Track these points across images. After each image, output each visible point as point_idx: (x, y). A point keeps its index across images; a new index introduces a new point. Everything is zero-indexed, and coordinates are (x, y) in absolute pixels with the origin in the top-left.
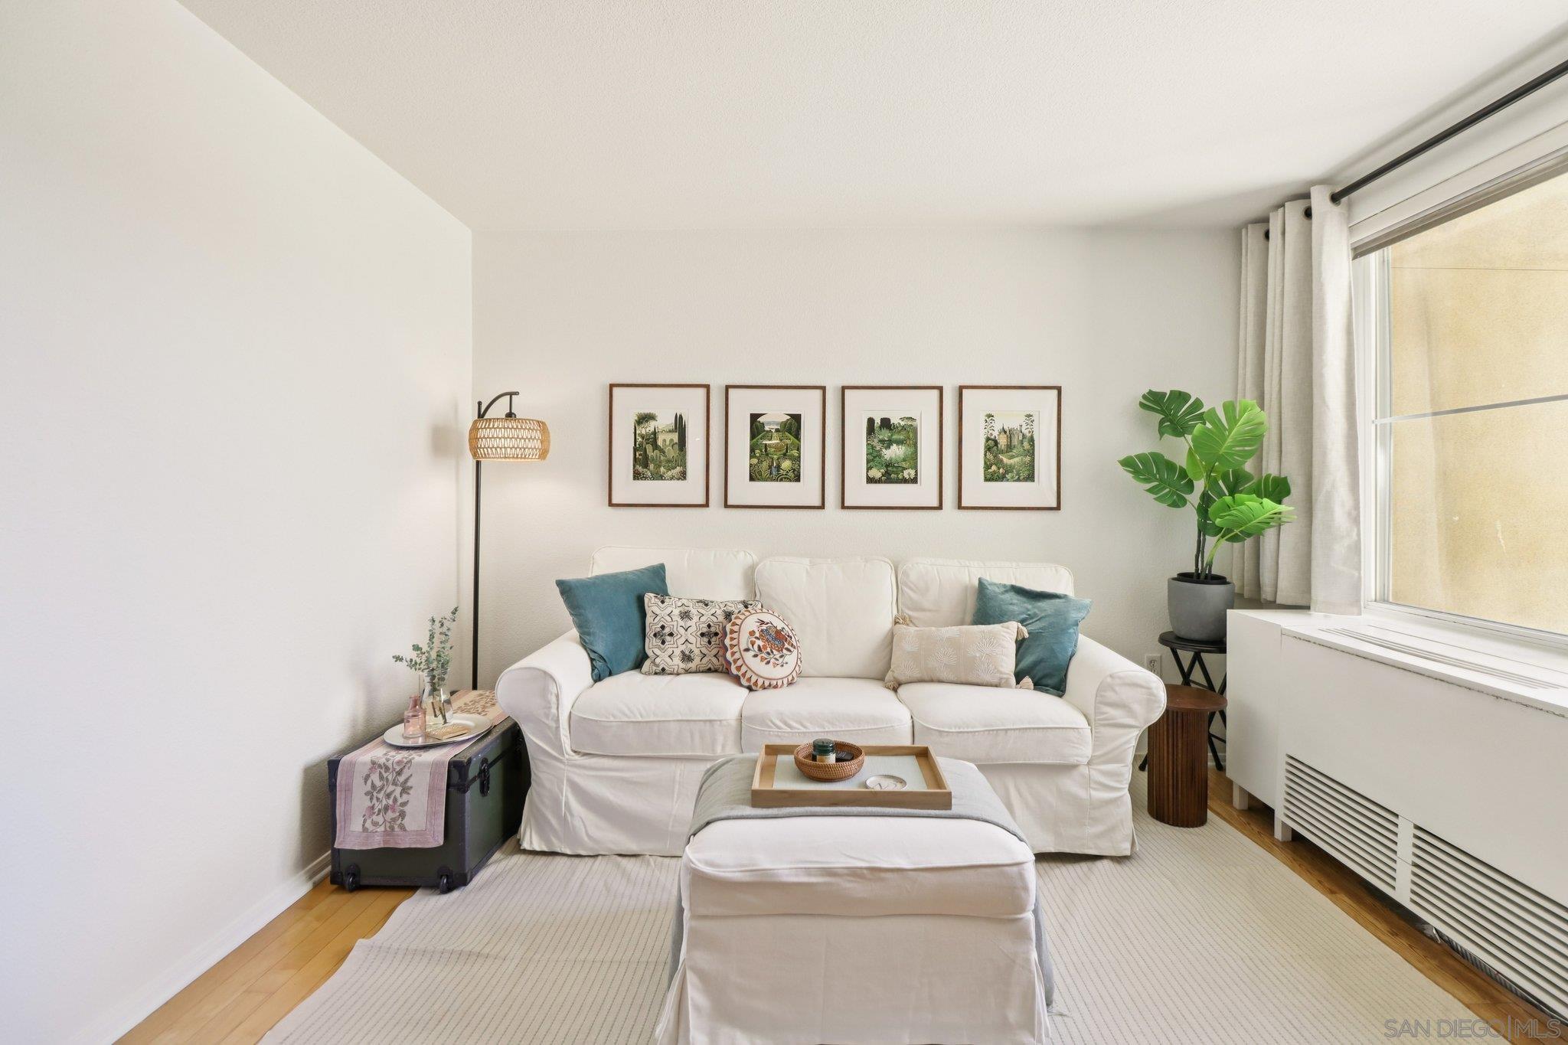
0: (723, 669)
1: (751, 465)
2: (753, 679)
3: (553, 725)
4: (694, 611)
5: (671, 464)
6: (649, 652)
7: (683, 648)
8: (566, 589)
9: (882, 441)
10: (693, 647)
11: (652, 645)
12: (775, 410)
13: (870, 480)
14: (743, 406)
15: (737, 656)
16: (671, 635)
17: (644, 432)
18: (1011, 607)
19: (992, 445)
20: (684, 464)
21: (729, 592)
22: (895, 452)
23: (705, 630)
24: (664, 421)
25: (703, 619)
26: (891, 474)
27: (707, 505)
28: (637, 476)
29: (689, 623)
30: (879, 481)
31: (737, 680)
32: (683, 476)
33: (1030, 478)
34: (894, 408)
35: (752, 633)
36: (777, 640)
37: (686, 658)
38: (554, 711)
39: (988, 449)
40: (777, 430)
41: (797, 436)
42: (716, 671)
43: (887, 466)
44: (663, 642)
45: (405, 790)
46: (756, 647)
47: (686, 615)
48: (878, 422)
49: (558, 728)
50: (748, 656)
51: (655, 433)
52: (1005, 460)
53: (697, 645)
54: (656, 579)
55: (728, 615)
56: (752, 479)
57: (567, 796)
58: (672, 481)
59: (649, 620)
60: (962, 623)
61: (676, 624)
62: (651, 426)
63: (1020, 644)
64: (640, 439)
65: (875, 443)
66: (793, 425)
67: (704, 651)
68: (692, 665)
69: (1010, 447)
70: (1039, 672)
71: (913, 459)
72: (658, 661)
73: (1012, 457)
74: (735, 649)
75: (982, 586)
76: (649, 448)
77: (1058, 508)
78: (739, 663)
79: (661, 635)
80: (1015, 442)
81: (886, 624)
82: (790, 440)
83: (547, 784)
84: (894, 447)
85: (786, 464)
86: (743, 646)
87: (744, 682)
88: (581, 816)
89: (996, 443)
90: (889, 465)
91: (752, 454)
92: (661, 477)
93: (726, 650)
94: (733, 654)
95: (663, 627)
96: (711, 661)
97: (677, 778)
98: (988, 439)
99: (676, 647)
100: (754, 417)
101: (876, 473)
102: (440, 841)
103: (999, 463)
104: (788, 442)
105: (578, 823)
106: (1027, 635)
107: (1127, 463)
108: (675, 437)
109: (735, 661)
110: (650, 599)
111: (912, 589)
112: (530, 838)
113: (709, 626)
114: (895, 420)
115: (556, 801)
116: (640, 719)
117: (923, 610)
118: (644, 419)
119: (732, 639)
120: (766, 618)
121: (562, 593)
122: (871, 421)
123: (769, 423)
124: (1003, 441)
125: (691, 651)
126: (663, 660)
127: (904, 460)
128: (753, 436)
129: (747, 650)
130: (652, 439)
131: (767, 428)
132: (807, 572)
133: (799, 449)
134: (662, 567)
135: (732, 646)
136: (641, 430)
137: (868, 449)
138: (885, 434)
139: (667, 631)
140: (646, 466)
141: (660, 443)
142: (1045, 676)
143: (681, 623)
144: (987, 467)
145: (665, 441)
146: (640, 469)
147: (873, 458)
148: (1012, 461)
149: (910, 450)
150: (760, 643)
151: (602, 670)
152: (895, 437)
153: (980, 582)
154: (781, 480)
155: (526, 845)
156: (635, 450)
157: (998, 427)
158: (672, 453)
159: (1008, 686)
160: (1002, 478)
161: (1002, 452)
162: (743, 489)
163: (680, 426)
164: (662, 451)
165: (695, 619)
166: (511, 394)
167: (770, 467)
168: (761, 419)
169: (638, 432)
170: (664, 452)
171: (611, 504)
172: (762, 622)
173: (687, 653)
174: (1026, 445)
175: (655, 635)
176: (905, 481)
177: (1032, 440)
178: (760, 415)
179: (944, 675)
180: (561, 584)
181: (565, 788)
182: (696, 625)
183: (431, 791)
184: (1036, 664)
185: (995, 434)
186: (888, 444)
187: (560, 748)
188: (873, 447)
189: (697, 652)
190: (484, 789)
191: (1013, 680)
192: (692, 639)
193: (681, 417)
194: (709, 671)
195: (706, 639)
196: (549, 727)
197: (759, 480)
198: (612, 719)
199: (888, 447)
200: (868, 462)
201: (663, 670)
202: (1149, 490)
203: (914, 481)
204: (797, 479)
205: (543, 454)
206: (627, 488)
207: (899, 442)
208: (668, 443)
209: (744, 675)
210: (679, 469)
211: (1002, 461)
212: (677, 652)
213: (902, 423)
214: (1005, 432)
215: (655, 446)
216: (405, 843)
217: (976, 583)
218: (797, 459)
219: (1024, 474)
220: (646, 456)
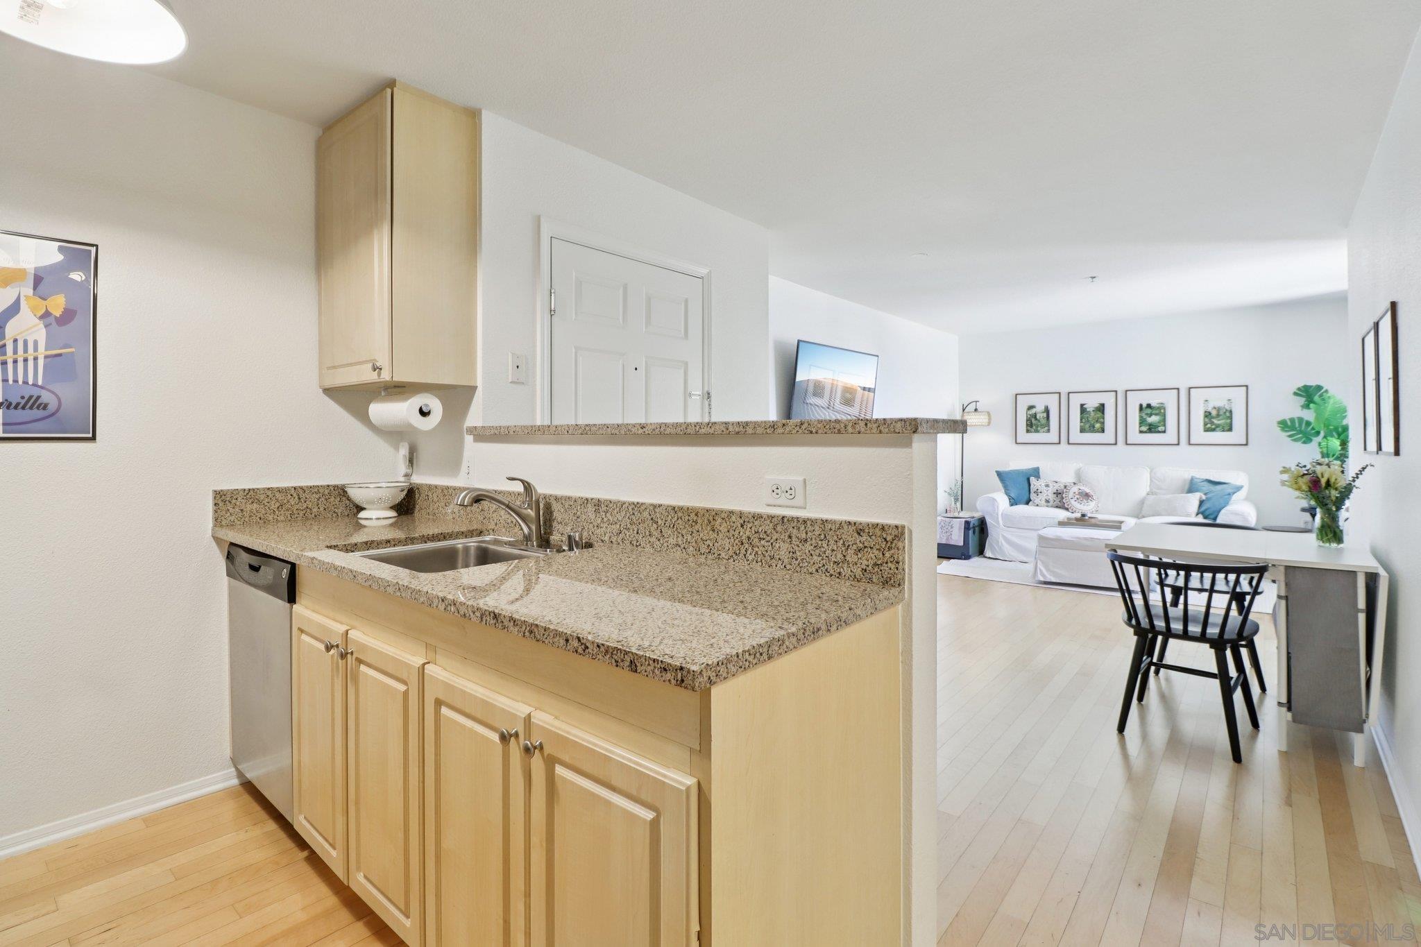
0: (1061, 505)
1: (1080, 426)
2: (1074, 509)
4: (1051, 484)
5: (1043, 426)
6: (1032, 498)
7: (1045, 497)
8: (999, 474)
9: (1147, 414)
11: (1033, 496)
12: (1092, 402)
13: (1141, 432)
14: (1076, 401)
15: (1068, 501)
16: (1041, 492)
18: (1203, 488)
19: (1208, 415)
20: (1049, 426)
21: (1067, 478)
22: (1154, 419)
23: (1055, 491)
24: (1040, 408)
25: (1055, 487)
26: (1152, 429)
27: (1059, 443)
28: (1028, 431)
29: (1049, 489)
30: (1145, 432)
31: (1067, 509)
32: (1049, 431)
33: (1230, 429)
34: (1154, 399)
35: (1075, 493)
36: (1085, 495)
37: (1047, 501)
38: (996, 511)
39: (1206, 416)
40: (1093, 411)
41: (1103, 413)
42: (1060, 508)
44: (1038, 495)
45: (952, 527)
46: (1076, 497)
47: (1047, 486)
48: (1144, 405)
49: (998, 518)
50: (1071, 501)
51: (1036, 413)
52: (1215, 421)
53: (1051, 497)
54: (1036, 473)
55: (1065, 487)
56: (1081, 432)
57: (1001, 540)
58: (1044, 433)
59: (1032, 486)
60: (1182, 493)
61: (1043, 488)
62: (1033, 411)
63: (1201, 503)
64: (1029, 416)
65: (1143, 415)
66: (1101, 408)
67: (1055, 499)
68: (1049, 504)
69: (1218, 415)
70: (1207, 513)
71: (1163, 422)
72: (1035, 501)
73: (1219, 420)
75: (1192, 479)
76: (1033, 419)
77: (1247, 444)
78: (1068, 503)
79: (1036, 492)
80: (1221, 413)
81: (1143, 494)
82: (1099, 414)
83: (994, 536)
84: (1153, 416)
85: (1098, 426)
86: (1071, 498)
87: (1070, 510)
88: (1006, 547)
89: (1210, 413)
90: (1150, 425)
91: (1081, 421)
92: (1038, 432)
93: (1063, 499)
94: (1066, 500)
95: (1038, 489)
96: (1057, 502)
98: (1206, 412)
99: (1043, 497)
100: (1082, 406)
101: (1144, 429)
102: (961, 543)
103: (1212, 423)
106: (1207, 497)
108: (1045, 415)
110: (1032, 479)
111: (1158, 480)
112: (988, 553)
113: (1057, 490)
114: (1154, 404)
116: (1027, 516)
117: (1162, 489)
118: (1031, 408)
119: (1066, 495)
120: (1082, 488)
121: (998, 475)
122: (1141, 405)
123: (1089, 408)
124: (1214, 413)
125: (1049, 499)
126: (1037, 501)
127: (1159, 422)
128: (1082, 413)
130: (1035, 416)
131: (1088, 410)
132: (1105, 472)
133: (1104, 418)
134: (1038, 468)
135: (1066, 497)
136: (1030, 412)
137: (1139, 418)
138: (1149, 411)
139: (1039, 491)
140: (1032, 427)
141: (1038, 417)
142: (1209, 515)
143: (1045, 488)
144: (1205, 424)
147: (1142, 422)
148: (1219, 422)
149: (1162, 418)
150: (1078, 496)
151: (1014, 502)
152: (1154, 412)
153: (1193, 476)
154: (1095, 432)
155: (987, 555)
156: (1027, 421)
157: (1211, 406)
158: (1044, 421)
160: (1213, 430)
161: (1213, 418)
162: (1077, 436)
163: (1047, 411)
164: (1039, 421)
165: (1051, 487)
166: (976, 402)
167: (1090, 426)
169: (1028, 413)
171: (1016, 443)
172: (1080, 490)
173: (1047, 499)
174: (1228, 414)
175: (1034, 492)
176: (1159, 432)
177: (1231, 412)
178: (1084, 405)
180: (996, 471)
181: (1001, 536)
182: (1052, 489)
183: (960, 528)
184: (1206, 510)
185: (1210, 409)
186: (1150, 415)
187: (998, 523)
188: (1142, 417)
189: (1051, 499)
190: (974, 533)
192: (1049, 494)
193: (1047, 406)
194: (1057, 507)
195: (1055, 495)
196: (995, 519)
197: (1084, 432)
198: (1017, 515)
199: (1150, 417)
200: (1140, 423)
201: (1038, 505)
202: (1290, 436)
203: (1164, 432)
204: (1103, 431)
205: (989, 423)
206: (1023, 436)
207: (1156, 414)
208: (1041, 417)
209: (1070, 508)
210: (1046, 428)
211: (1213, 422)
212: (1044, 499)
213: (1158, 406)
214: (1216, 408)
215: (1036, 419)
216: (952, 543)
217: (1190, 477)
218: (1103, 423)
219: (1227, 428)
220: (1032, 423)
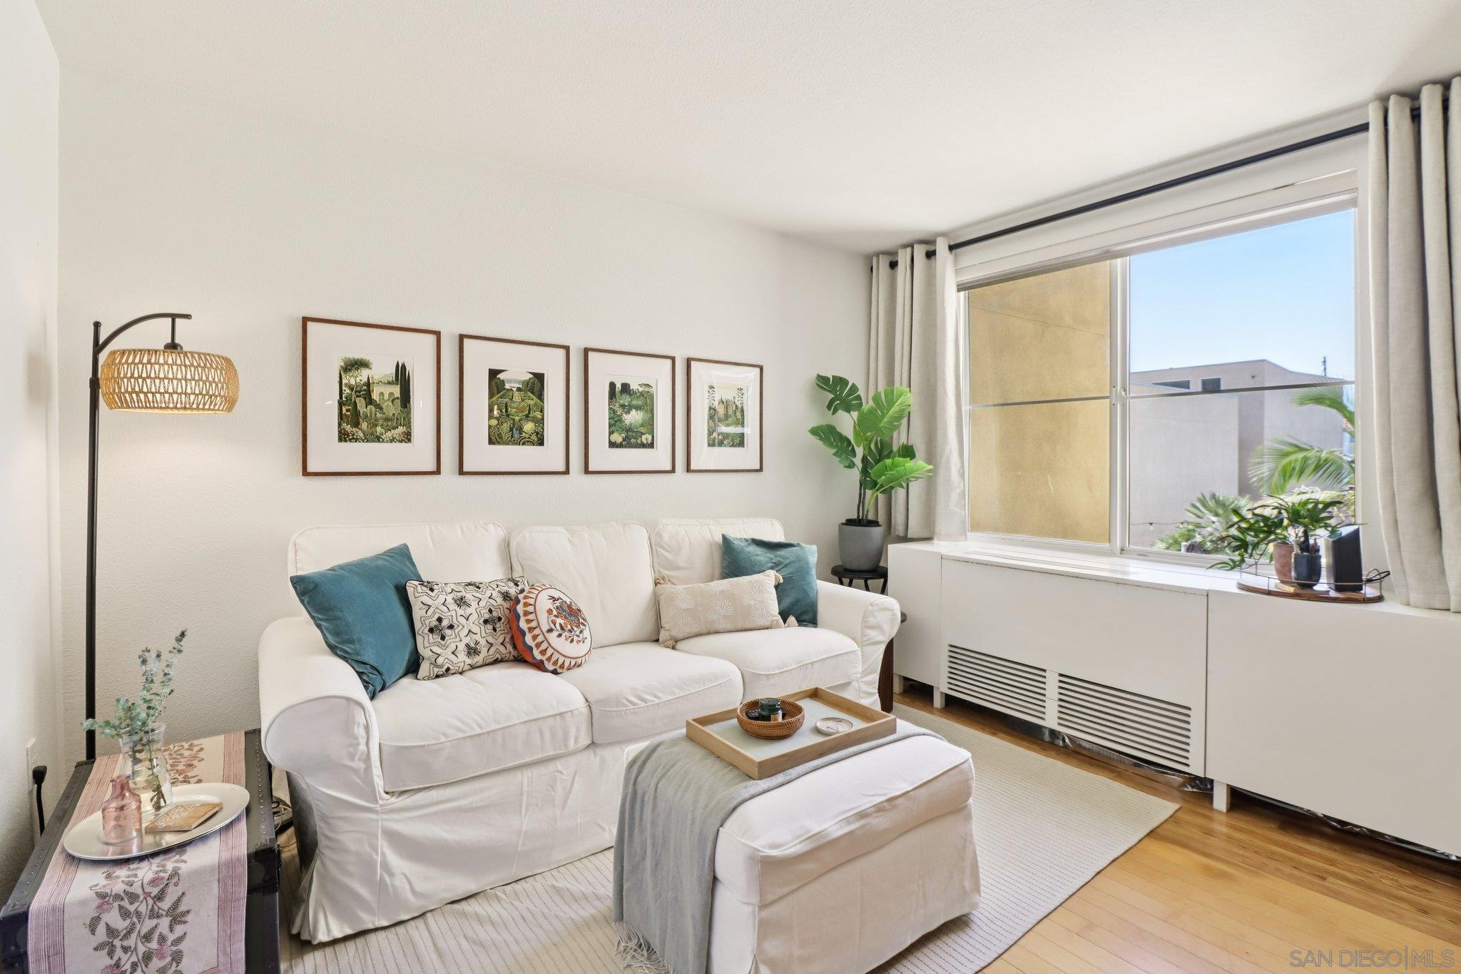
0: (522, 657)
1: (490, 427)
2: (560, 662)
3: (362, 766)
4: (469, 597)
5: (390, 423)
6: (425, 652)
7: (466, 640)
9: (623, 406)
10: (478, 637)
11: (427, 645)
12: (517, 367)
13: (613, 445)
14: (480, 359)
15: (540, 639)
16: (451, 627)
17: (352, 382)
18: (763, 559)
19: (713, 414)
20: (408, 424)
22: (633, 418)
23: (487, 616)
24: (381, 370)
25: (482, 604)
26: (631, 439)
27: (438, 472)
28: (343, 436)
29: (469, 611)
30: (620, 446)
31: (539, 666)
32: (407, 437)
33: (741, 444)
34: (633, 373)
35: (550, 612)
36: (570, 615)
37: (472, 651)
38: (363, 747)
39: (710, 417)
40: (519, 389)
41: (540, 396)
42: (511, 660)
43: (627, 431)
44: (443, 638)
46: (558, 626)
47: (461, 602)
48: (619, 386)
50: (552, 637)
51: (368, 384)
52: (722, 428)
53: (482, 635)
55: (512, 598)
56: (491, 442)
57: (384, 852)
58: (393, 444)
59: (418, 613)
61: (452, 613)
62: (362, 376)
63: (778, 589)
64: (348, 391)
65: (616, 407)
66: (536, 384)
67: (491, 640)
68: (478, 659)
69: (727, 416)
70: (798, 610)
71: (650, 424)
72: (440, 661)
73: (727, 426)
74: (537, 632)
75: (725, 541)
76: (361, 403)
77: (761, 470)
78: (544, 646)
79: (437, 630)
80: (730, 412)
81: (651, 586)
82: (533, 400)
83: (353, 846)
84: (633, 412)
85: (528, 427)
86: (545, 628)
87: (550, 667)
89: (716, 412)
90: (629, 429)
91: (490, 415)
92: (378, 439)
93: (523, 634)
94: (535, 637)
95: (440, 620)
96: (499, 650)
97: (525, 788)
98: (710, 408)
99: (459, 641)
100: (493, 374)
101: (617, 438)
103: (719, 431)
104: (531, 402)
105: (400, 883)
106: (782, 581)
107: (814, 432)
108: (396, 390)
109: (538, 645)
110: (412, 587)
111: (666, 550)
113: (490, 611)
114: (634, 386)
115: (369, 865)
116: (479, 731)
117: (678, 568)
118: (353, 365)
119: (528, 621)
120: (556, 594)
122: (612, 385)
123: (510, 381)
124: (721, 411)
125: (477, 643)
126: (446, 658)
127: (642, 425)
128: (491, 395)
129: (550, 630)
130: (366, 391)
131: (507, 386)
132: (570, 541)
133: (542, 411)
134: (405, 547)
135: (531, 629)
136: (350, 379)
137: (610, 413)
138: (625, 400)
139: (445, 623)
140: (356, 424)
141: (375, 396)
142: (802, 613)
143: (460, 612)
144: (710, 433)
145: (382, 394)
146: (348, 428)
147: (614, 422)
148: (727, 430)
149: (649, 415)
150: (559, 621)
151: (375, 683)
152: (634, 402)
153: (724, 538)
154: (524, 444)
155: (319, 938)
156: (341, 404)
157: (717, 399)
158: (392, 409)
159: (778, 626)
160: (720, 444)
161: (720, 420)
162: (480, 453)
163: (402, 377)
164: (379, 407)
165: (474, 604)
166: (174, 317)
167: (511, 430)
168: (501, 376)
169: (344, 381)
170: (381, 409)
171: (305, 473)
172: (554, 599)
173: (472, 645)
174: (738, 415)
175: (431, 630)
176: (643, 446)
177: (742, 411)
178: (500, 371)
179: (722, 626)
180: (298, 582)
181: (383, 845)
182: (476, 611)
184: (793, 604)
185: (716, 404)
186: (628, 409)
187: (372, 794)
188: (614, 412)
189: (483, 642)
191: (781, 621)
192: (475, 629)
193: (404, 366)
194: (496, 662)
195: (490, 627)
196: (355, 771)
197: (499, 443)
198: (443, 739)
199: (628, 412)
200: (610, 426)
201: (448, 669)
202: (833, 454)
203: (651, 445)
204: (541, 442)
206: (328, 452)
207: (638, 408)
208: (386, 397)
209: (549, 659)
210: (401, 429)
211: (720, 429)
212: (462, 646)
213: (641, 389)
214: (723, 403)
215: (370, 401)
217: (720, 540)
218: (541, 422)
219: (737, 441)
220: (356, 413)
